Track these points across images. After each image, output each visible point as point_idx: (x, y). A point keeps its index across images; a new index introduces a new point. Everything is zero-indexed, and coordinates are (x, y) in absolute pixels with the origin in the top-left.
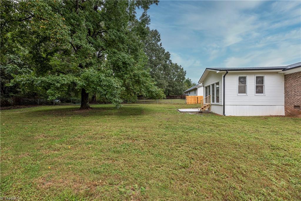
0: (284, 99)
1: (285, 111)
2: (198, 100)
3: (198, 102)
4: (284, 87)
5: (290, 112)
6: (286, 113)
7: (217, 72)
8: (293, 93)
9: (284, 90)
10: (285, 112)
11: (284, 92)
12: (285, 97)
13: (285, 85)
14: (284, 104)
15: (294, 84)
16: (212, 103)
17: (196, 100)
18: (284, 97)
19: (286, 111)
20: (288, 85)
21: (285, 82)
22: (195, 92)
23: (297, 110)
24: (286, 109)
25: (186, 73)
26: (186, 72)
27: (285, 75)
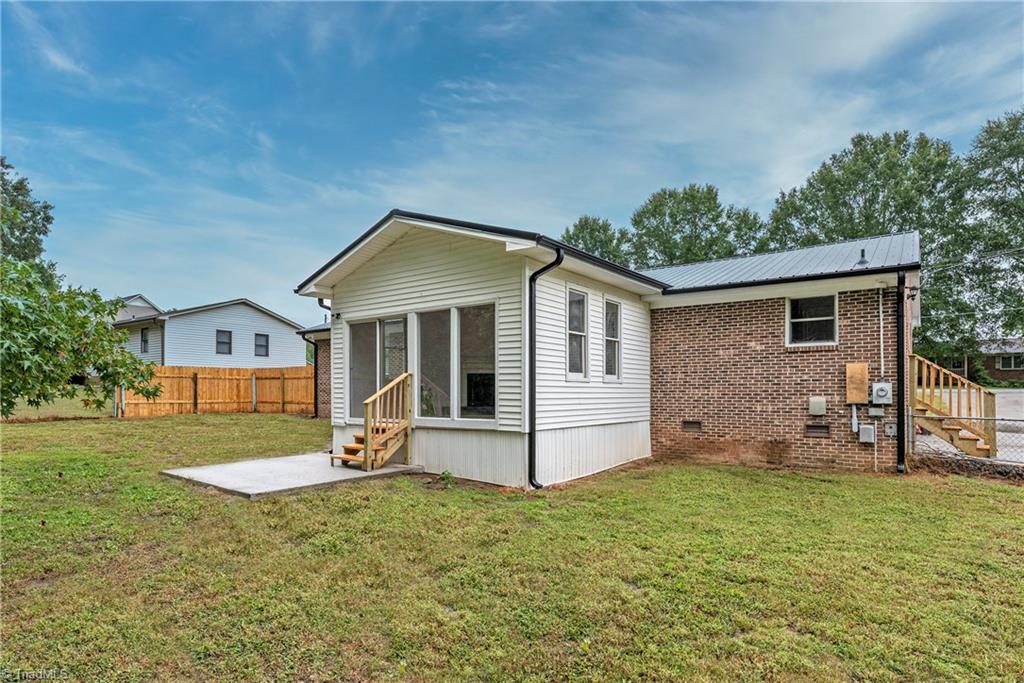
0: (649, 395)
1: (652, 439)
2: (199, 392)
3: (195, 404)
4: (649, 354)
5: (669, 442)
6: (655, 448)
7: (509, 248)
8: (679, 376)
9: (649, 363)
10: (653, 445)
11: (649, 372)
12: (652, 391)
13: (651, 346)
14: (649, 414)
15: (683, 347)
16: (416, 418)
17: (188, 393)
18: (649, 391)
19: (654, 443)
20: (662, 349)
21: (652, 337)
22: (145, 341)
23: (691, 434)
24: (655, 432)
25: (48, 219)
26: (51, 213)
27: (653, 312)
